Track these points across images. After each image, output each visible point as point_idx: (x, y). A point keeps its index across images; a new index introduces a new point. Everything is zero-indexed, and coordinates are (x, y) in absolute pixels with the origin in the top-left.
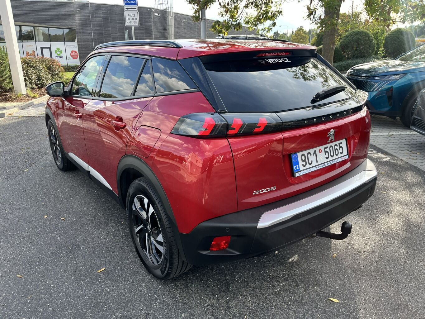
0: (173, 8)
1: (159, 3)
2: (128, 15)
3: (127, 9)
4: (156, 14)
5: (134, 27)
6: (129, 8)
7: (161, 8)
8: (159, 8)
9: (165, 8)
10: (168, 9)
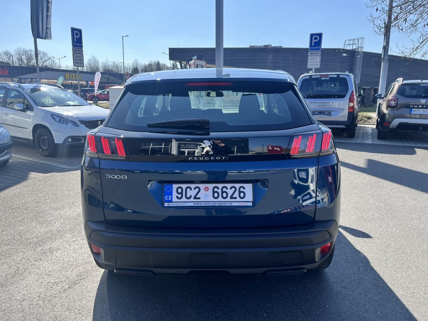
0: (363, 47)
1: (349, 44)
2: (311, 59)
3: (311, 53)
4: (344, 55)
5: (315, 69)
6: (313, 53)
7: (351, 48)
8: (348, 48)
9: (354, 47)
10: (358, 49)
